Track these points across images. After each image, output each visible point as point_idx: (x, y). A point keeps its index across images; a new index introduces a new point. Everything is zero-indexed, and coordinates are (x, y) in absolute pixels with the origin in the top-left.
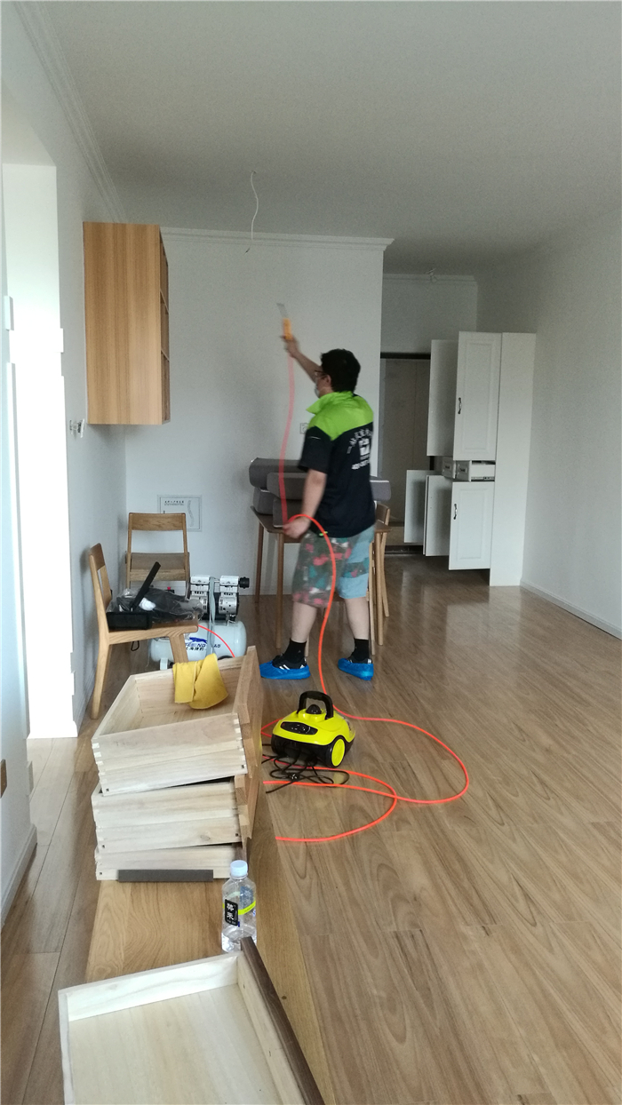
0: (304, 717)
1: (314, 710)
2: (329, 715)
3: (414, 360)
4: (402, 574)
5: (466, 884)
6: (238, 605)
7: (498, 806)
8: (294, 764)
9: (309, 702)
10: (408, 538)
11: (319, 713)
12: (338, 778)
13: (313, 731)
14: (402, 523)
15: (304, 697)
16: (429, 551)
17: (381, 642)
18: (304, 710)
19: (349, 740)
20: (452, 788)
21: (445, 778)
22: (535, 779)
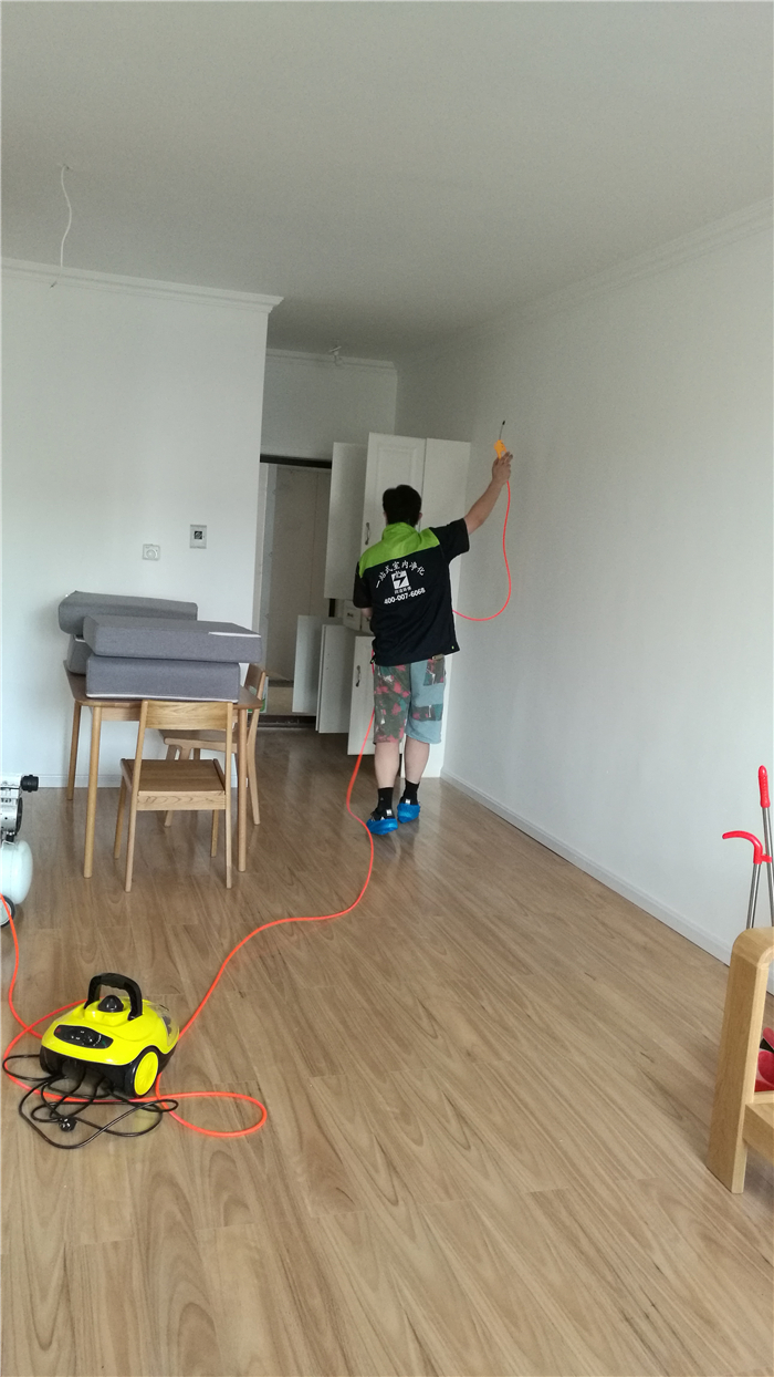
0: (93, 1018)
1: (112, 1005)
2: (136, 1012)
6: (19, 819)
10: (299, 705)
11: (120, 1008)
13: (106, 1042)
15: (96, 983)
16: (323, 726)
18: (96, 1004)
19: (165, 1051)
20: (323, 1133)
21: (314, 1114)
22: (448, 1109)
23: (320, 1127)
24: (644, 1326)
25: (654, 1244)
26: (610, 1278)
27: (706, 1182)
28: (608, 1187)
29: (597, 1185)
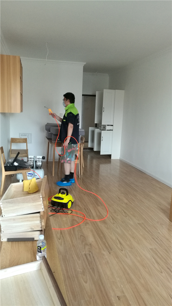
0: (60, 195)
1: (63, 193)
2: (67, 195)
3: (91, 97)
4: (88, 156)
5: (104, 240)
6: (42, 164)
7: (113, 219)
8: (57, 208)
9: (62, 191)
10: (90, 145)
11: (65, 194)
12: (70, 212)
13: (63, 199)
14: (88, 142)
15: (60, 190)
16: (95, 150)
17: (82, 174)
18: (60, 193)
19: (73, 201)
20: (101, 214)
21: (99, 211)
22: (123, 211)
23: (100, 214)
24: (156, 240)
25: (159, 230)
26: (151, 234)
27: (169, 222)
28: (151, 223)
29: (149, 222)
